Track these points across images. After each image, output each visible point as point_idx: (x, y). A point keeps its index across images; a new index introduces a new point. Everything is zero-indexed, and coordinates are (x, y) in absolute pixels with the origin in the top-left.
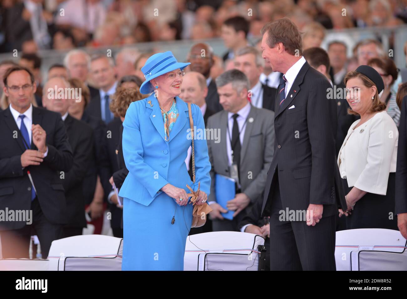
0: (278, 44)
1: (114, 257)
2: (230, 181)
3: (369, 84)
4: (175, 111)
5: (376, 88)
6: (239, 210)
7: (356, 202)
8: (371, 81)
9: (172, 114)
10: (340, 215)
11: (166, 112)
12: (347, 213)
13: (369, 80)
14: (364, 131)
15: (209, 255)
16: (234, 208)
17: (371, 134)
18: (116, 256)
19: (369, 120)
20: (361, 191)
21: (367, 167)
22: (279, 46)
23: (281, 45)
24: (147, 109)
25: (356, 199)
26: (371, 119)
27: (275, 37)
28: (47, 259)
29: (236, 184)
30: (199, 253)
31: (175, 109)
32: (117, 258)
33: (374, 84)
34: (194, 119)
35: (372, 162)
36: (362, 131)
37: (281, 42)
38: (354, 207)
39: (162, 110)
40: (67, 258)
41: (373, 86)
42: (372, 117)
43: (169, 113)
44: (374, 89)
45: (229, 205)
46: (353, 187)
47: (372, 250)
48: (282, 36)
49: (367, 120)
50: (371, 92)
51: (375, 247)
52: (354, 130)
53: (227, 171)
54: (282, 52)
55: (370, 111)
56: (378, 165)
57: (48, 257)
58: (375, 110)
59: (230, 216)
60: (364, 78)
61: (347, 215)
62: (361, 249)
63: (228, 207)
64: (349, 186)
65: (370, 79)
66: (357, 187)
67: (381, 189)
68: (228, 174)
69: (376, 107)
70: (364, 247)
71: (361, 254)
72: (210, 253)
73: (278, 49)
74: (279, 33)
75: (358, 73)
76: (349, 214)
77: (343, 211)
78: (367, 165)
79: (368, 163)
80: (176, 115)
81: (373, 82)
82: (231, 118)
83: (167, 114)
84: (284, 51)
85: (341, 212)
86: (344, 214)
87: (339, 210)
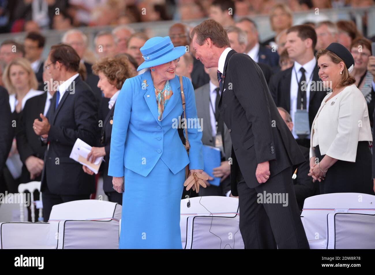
0: (207, 39)
1: (110, 220)
2: (215, 151)
5: (344, 64)
6: (225, 177)
7: (329, 169)
8: (339, 58)
10: (313, 180)
11: (161, 91)
12: (320, 179)
13: (336, 57)
14: (335, 103)
15: (197, 218)
16: (221, 175)
17: (341, 105)
18: (112, 219)
19: (339, 94)
20: (333, 159)
21: (338, 136)
22: (208, 42)
23: (209, 40)
25: (328, 166)
26: (341, 92)
27: (203, 34)
29: (221, 152)
30: (187, 216)
31: (168, 86)
32: (113, 221)
33: (342, 60)
34: (185, 93)
35: (342, 132)
36: (333, 103)
37: (208, 37)
38: (327, 173)
39: (157, 89)
40: (66, 222)
41: (341, 62)
42: (342, 90)
43: (163, 92)
44: (342, 64)
45: (215, 172)
46: (325, 155)
47: (347, 213)
48: (209, 32)
49: (338, 93)
50: (340, 67)
51: (350, 209)
52: (326, 102)
53: (211, 141)
54: (211, 47)
55: (338, 86)
56: (347, 135)
58: (344, 84)
59: (217, 183)
60: (332, 55)
61: (320, 180)
62: (337, 212)
63: (214, 174)
64: (322, 154)
65: (338, 56)
66: (329, 155)
67: (351, 157)
68: (212, 143)
69: (344, 82)
70: (339, 210)
71: (337, 216)
72: (198, 216)
73: (207, 45)
74: (205, 30)
75: (327, 51)
76: (322, 180)
77: (316, 177)
78: (337, 135)
79: (338, 133)
80: (169, 91)
81: (340, 58)
82: (214, 91)
83: (161, 93)
84: (213, 45)
85: (315, 178)
86: (317, 179)
87: (313, 176)
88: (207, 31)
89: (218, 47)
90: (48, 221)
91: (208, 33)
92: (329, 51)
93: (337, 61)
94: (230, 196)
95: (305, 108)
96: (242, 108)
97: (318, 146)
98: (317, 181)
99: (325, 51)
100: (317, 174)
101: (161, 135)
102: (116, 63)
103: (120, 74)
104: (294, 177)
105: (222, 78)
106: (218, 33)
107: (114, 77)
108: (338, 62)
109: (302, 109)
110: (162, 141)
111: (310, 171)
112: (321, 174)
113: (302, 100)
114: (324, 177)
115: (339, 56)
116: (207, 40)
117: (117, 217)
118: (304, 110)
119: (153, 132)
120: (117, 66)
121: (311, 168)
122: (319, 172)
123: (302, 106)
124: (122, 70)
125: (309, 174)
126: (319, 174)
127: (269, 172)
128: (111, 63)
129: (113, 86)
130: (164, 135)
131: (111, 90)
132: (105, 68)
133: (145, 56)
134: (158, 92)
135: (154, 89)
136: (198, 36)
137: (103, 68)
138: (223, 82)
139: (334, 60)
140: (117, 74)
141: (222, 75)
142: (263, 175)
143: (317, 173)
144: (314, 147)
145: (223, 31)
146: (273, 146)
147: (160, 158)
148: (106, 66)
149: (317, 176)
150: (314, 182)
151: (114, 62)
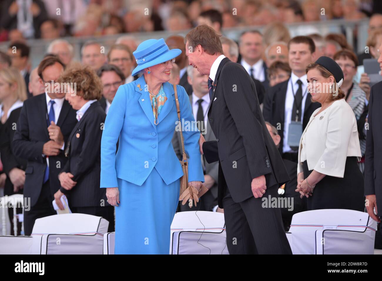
1: (94, 234)
3: (326, 75)
4: (163, 94)
5: (334, 78)
7: (316, 184)
9: (160, 97)
10: (301, 196)
11: (155, 96)
12: (308, 194)
13: (326, 71)
14: (323, 118)
15: (183, 233)
17: (330, 120)
18: (96, 234)
20: (321, 174)
21: (326, 151)
22: (199, 49)
23: (200, 47)
24: (136, 92)
25: (316, 181)
27: (194, 41)
28: (31, 236)
30: (173, 231)
31: (163, 92)
32: (97, 235)
34: (180, 101)
35: (330, 147)
36: (321, 118)
37: (199, 44)
38: (314, 189)
39: (151, 94)
40: (50, 236)
41: (330, 76)
42: (331, 105)
43: (158, 97)
44: (332, 79)
46: (313, 170)
47: (335, 229)
49: (327, 108)
50: (329, 82)
51: (339, 226)
52: (314, 117)
54: (202, 54)
55: (328, 101)
56: (336, 149)
57: (31, 234)
58: (333, 99)
60: (321, 69)
61: (307, 196)
62: (325, 228)
64: (309, 169)
65: (327, 69)
66: (316, 170)
67: (339, 172)
70: (328, 226)
71: (326, 233)
72: (184, 231)
73: (198, 51)
74: (196, 37)
75: (317, 65)
76: (309, 196)
77: (304, 193)
78: (325, 149)
79: (326, 148)
80: (163, 97)
81: (330, 73)
82: (196, 103)
83: (156, 97)
84: (204, 52)
85: (302, 194)
86: (305, 195)
87: (301, 192)
88: (198, 38)
89: (210, 54)
90: (30, 235)
91: (199, 39)
92: (318, 65)
93: (326, 76)
94: (217, 211)
95: (299, 120)
96: (232, 119)
97: (306, 162)
98: (305, 197)
99: (314, 65)
100: (305, 190)
101: (156, 143)
102: (80, 73)
103: (85, 84)
104: (282, 192)
105: (212, 86)
106: (209, 40)
107: (79, 87)
108: (328, 76)
109: (297, 121)
110: (156, 149)
111: (298, 186)
112: (309, 189)
113: (298, 112)
114: (311, 193)
115: (329, 71)
116: (198, 47)
117: (101, 231)
118: (299, 122)
119: (148, 139)
120: (82, 76)
121: (299, 183)
122: (307, 187)
123: (297, 118)
124: (87, 80)
125: (296, 190)
126: (306, 190)
127: (266, 187)
128: (75, 73)
129: (80, 97)
130: (159, 143)
131: (79, 101)
132: (70, 79)
133: (139, 59)
134: (152, 97)
135: (149, 94)
136: (189, 42)
137: (68, 80)
138: (214, 90)
139: (323, 74)
140: (83, 84)
141: (213, 82)
142: (260, 189)
143: (305, 188)
144: (302, 163)
145: (214, 38)
146: (268, 160)
147: (154, 167)
148: (70, 77)
149: (305, 191)
150: (301, 198)
151: (78, 73)
